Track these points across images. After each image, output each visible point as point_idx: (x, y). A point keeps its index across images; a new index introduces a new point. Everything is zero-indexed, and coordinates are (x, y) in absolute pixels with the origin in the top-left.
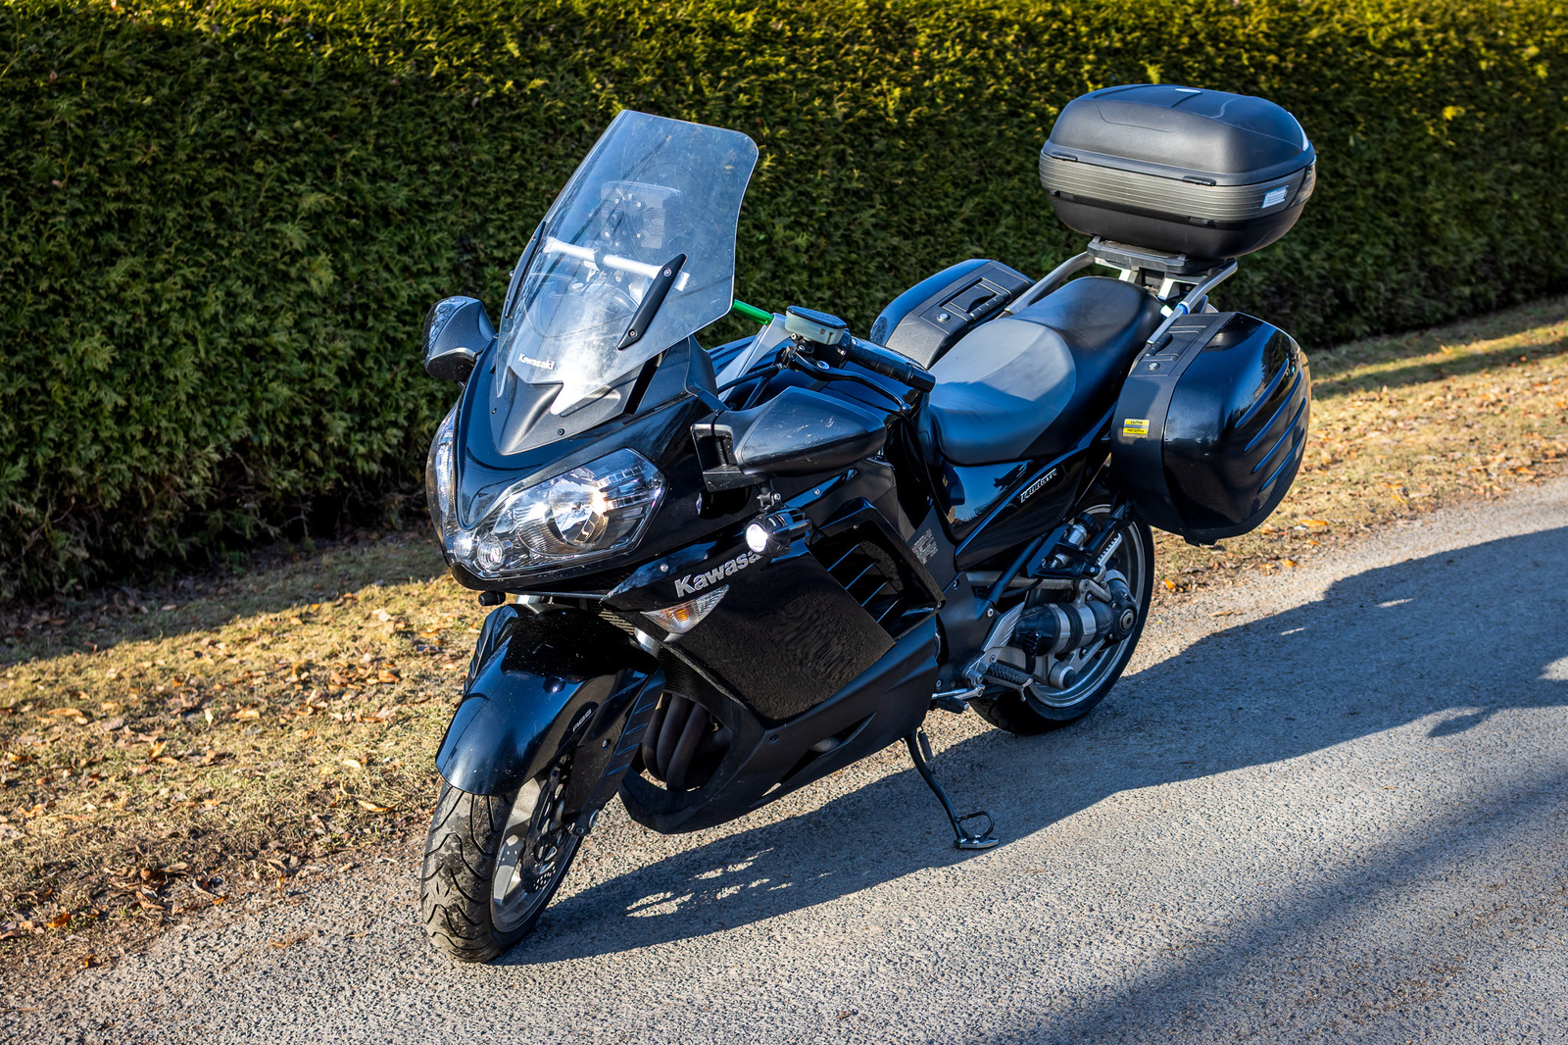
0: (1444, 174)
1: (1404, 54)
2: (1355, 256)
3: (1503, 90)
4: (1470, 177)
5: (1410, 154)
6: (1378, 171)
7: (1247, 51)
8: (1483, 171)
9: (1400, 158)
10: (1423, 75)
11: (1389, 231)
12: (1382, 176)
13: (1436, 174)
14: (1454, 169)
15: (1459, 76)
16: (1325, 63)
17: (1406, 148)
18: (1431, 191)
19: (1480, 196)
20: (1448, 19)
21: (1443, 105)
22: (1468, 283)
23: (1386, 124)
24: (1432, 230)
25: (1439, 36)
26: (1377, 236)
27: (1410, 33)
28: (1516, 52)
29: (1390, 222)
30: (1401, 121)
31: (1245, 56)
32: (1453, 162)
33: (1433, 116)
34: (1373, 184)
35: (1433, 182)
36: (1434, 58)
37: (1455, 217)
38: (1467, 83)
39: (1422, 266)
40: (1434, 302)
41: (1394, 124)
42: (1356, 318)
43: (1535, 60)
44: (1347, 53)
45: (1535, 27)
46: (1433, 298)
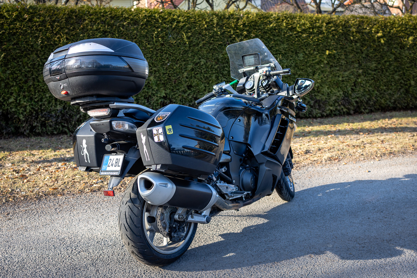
0: (323, 72)
1: (312, 33)
4: (337, 73)
5: (308, 65)
9: (303, 66)
10: (319, 40)
13: (319, 71)
15: (338, 41)
17: (307, 62)
20: (343, 23)
21: (327, 50)
23: (299, 55)
25: (333, 28)
27: (320, 27)
28: (373, 34)
30: (305, 54)
32: (330, 68)
33: (322, 53)
36: (327, 35)
37: (328, 85)
38: (341, 43)
40: (318, 111)
44: (284, 32)
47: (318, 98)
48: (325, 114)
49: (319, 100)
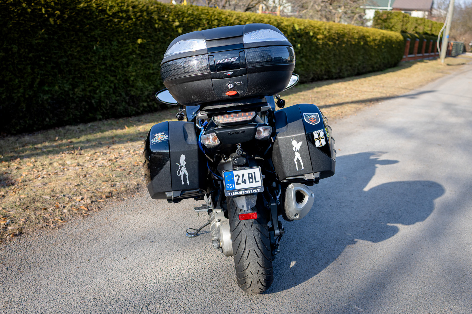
0: (136, 63)
1: (122, 18)
2: (96, 90)
3: (164, 35)
4: (148, 65)
5: (122, 55)
6: (107, 60)
7: (45, 8)
8: (154, 63)
9: (118, 56)
10: (130, 27)
11: (112, 82)
12: (108, 62)
13: (133, 63)
14: (141, 61)
15: (146, 29)
16: (86, 17)
17: (121, 52)
18: (130, 69)
19: (151, 71)
20: (145, 8)
21: (138, 38)
22: (146, 101)
23: (112, 43)
24: (131, 82)
25: (139, 14)
26: (106, 83)
27: (127, 11)
28: (171, 23)
29: (112, 79)
30: (119, 42)
31: (43, 10)
32: (141, 59)
33: (134, 42)
34: (105, 64)
35: (132, 65)
36: (136, 21)
37: (141, 78)
38: (148, 31)
39: (127, 95)
40: (132, 108)
41: (115, 43)
42: (98, 113)
43: (177, 27)
44: (96, 15)
45: (181, 16)
46: (132, 106)
47: (132, 93)
48: (139, 111)
49: (133, 96)
